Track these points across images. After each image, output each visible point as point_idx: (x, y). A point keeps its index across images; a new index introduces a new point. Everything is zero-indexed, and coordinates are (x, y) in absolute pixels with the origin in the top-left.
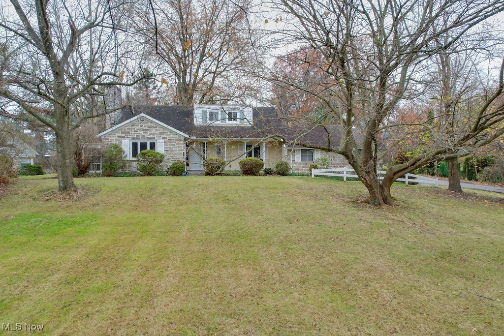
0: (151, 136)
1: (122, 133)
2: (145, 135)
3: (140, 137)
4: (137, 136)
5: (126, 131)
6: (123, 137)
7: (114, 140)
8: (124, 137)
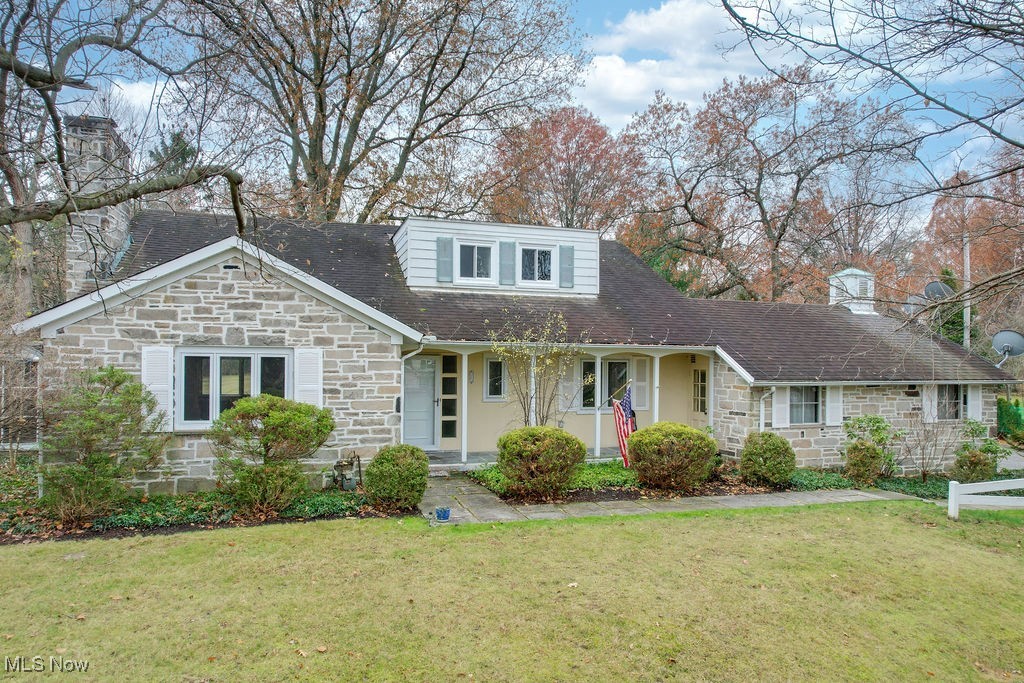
0: (270, 332)
1: (142, 315)
2: (244, 325)
3: (223, 335)
4: (207, 329)
5: (162, 307)
6: (148, 335)
7: (103, 347)
8: (153, 335)
